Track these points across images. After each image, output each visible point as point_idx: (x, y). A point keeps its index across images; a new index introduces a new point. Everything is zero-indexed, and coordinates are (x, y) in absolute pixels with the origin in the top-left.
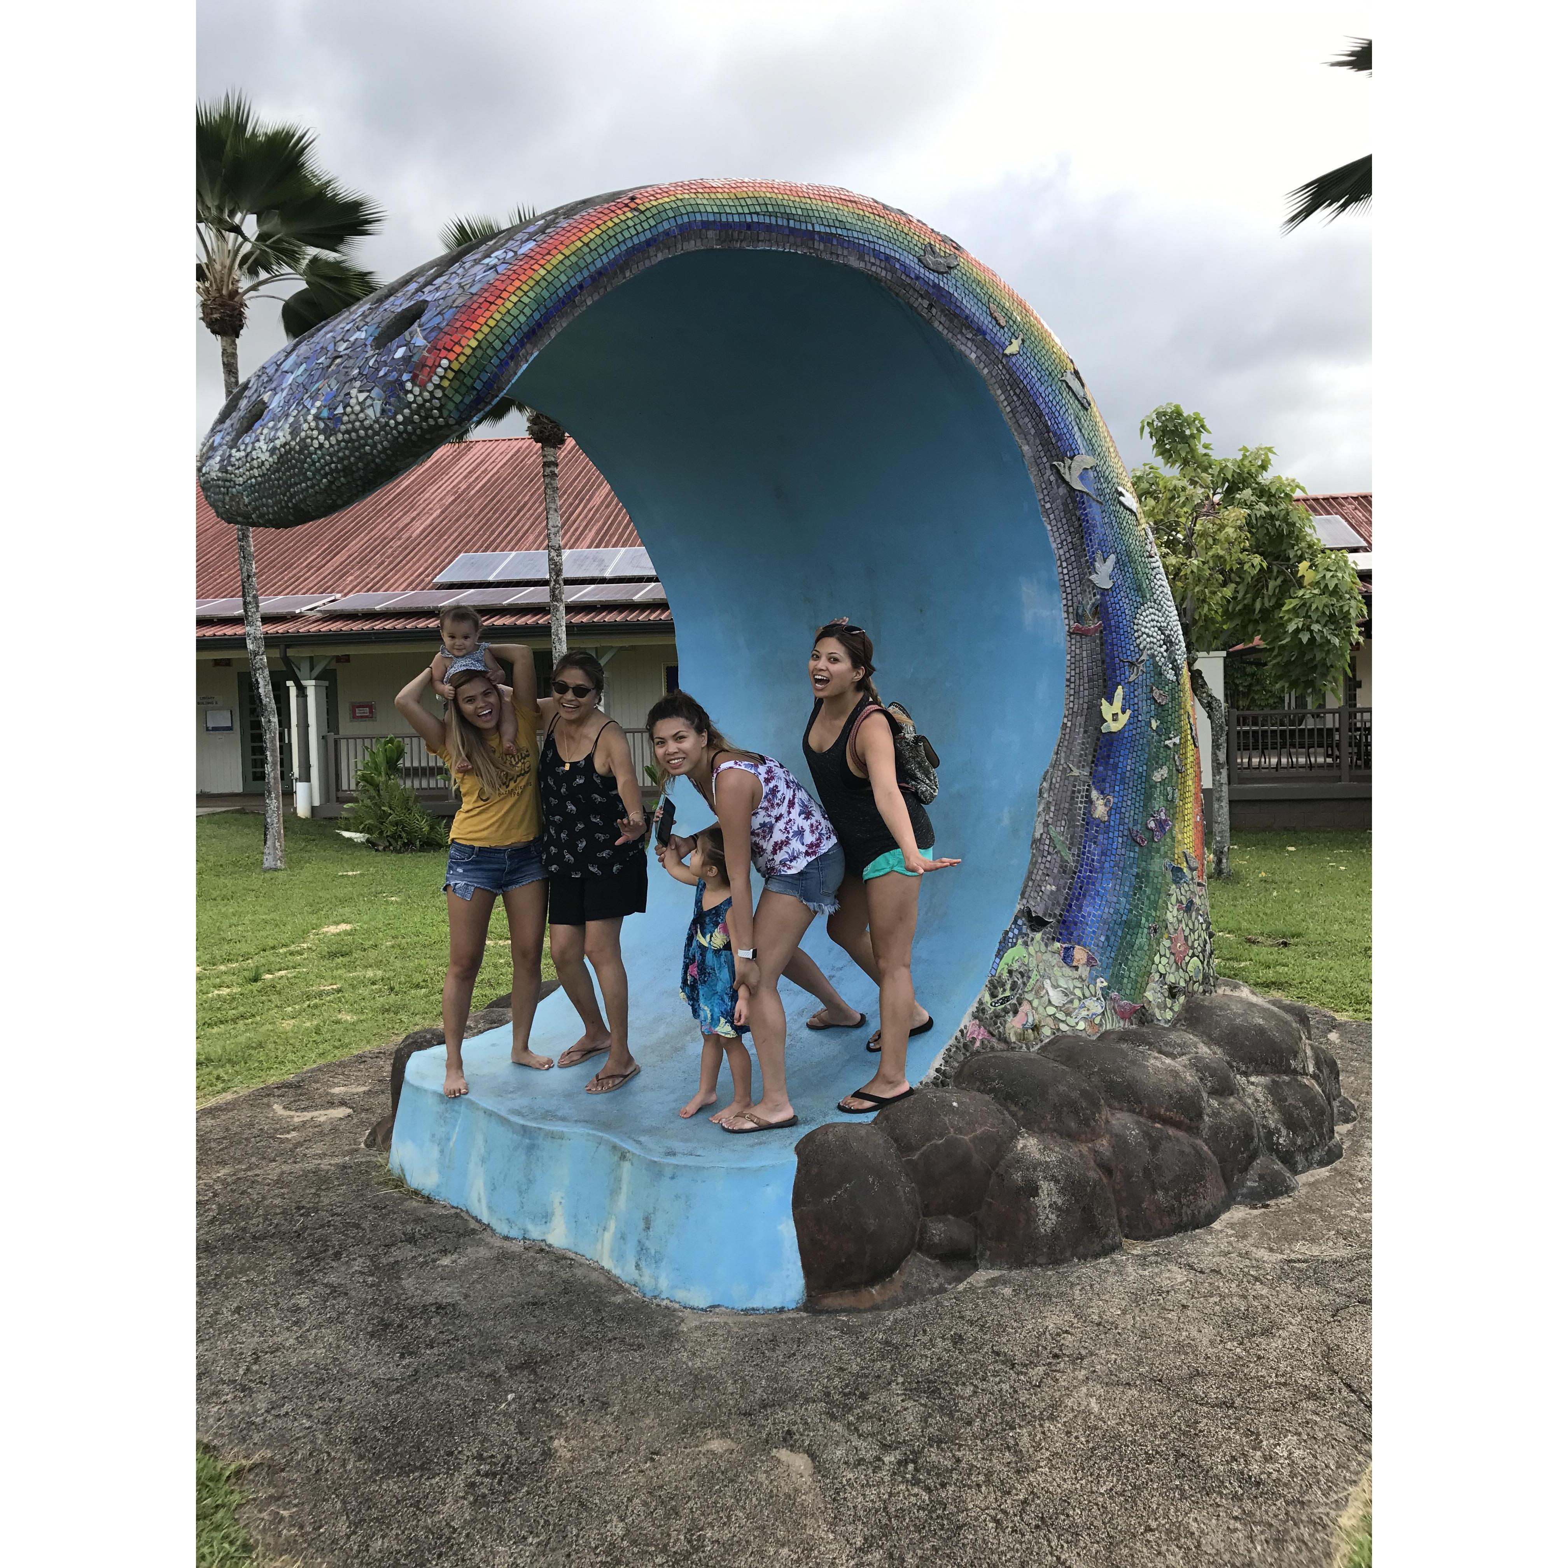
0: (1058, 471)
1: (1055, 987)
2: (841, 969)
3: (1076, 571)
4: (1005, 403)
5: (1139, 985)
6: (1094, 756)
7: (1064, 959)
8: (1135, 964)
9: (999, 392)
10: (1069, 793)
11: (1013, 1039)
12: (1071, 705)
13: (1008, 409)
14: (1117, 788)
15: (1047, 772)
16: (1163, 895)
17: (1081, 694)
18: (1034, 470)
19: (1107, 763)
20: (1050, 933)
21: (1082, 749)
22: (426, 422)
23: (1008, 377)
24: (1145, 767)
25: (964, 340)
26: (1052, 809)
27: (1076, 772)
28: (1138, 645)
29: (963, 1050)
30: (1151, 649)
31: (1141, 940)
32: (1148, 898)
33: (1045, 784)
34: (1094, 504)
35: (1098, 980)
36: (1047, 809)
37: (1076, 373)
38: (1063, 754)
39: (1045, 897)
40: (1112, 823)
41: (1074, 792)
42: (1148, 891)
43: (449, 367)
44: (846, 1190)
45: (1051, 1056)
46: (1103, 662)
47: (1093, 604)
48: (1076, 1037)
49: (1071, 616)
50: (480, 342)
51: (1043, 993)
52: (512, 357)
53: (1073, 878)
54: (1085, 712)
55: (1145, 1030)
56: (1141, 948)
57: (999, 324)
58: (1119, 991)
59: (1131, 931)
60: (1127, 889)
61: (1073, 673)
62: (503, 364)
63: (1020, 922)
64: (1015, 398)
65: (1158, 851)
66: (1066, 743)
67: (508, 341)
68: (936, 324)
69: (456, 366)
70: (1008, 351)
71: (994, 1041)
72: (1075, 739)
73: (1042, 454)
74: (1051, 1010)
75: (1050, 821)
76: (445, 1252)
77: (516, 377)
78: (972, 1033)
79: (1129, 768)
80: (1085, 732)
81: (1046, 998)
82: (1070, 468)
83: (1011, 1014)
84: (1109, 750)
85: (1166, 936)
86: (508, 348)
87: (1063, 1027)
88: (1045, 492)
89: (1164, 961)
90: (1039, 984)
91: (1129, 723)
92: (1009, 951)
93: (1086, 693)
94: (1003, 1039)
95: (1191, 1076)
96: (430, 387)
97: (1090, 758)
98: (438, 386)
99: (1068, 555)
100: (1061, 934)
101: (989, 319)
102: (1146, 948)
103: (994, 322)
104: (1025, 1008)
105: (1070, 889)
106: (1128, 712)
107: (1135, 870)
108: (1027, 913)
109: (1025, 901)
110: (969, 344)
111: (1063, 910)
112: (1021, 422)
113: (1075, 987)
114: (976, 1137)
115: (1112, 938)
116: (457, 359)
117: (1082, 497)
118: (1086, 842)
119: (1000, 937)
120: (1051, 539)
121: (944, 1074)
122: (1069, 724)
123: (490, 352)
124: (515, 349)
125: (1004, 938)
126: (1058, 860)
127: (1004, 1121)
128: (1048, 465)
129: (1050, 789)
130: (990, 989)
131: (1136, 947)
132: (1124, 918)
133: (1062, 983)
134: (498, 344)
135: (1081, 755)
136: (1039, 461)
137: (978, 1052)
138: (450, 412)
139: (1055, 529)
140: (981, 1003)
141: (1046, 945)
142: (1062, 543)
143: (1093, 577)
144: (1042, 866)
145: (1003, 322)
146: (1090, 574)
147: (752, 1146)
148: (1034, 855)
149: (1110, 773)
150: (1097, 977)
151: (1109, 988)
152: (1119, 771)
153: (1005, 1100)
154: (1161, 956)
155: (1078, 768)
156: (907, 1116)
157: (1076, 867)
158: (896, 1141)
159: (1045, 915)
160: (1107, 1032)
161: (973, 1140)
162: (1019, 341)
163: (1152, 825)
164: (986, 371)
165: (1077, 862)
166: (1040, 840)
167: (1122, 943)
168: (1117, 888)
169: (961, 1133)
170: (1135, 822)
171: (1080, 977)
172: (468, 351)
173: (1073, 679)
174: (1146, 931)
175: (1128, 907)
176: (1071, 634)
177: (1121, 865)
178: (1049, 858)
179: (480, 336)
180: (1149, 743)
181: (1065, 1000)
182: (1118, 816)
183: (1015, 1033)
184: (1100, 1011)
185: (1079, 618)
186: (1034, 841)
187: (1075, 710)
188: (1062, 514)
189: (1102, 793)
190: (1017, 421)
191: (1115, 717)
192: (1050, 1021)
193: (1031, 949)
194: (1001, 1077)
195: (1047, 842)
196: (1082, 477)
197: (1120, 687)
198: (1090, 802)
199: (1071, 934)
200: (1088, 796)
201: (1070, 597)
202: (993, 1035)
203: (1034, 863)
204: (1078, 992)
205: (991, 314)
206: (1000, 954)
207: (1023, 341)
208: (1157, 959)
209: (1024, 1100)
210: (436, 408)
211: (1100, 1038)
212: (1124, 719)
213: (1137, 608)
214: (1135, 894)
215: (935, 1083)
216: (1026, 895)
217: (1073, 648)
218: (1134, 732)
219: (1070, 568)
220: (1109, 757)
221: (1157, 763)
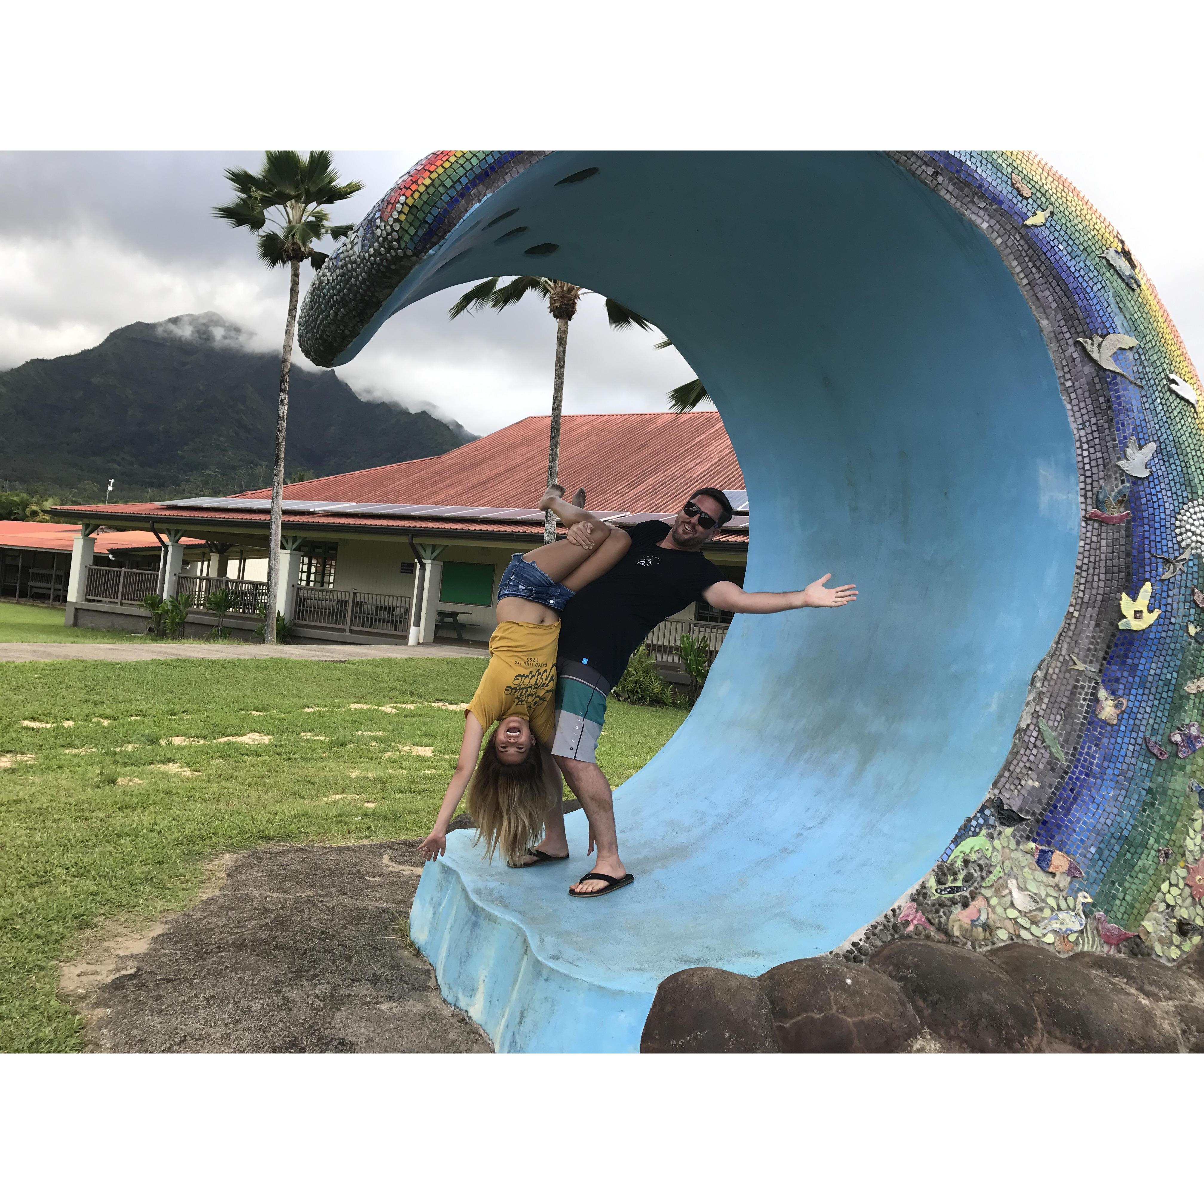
0: (1084, 349)
1: (1022, 889)
2: (810, 829)
3: (1099, 455)
4: (1022, 275)
5: (1135, 911)
6: (1107, 653)
7: (1039, 862)
8: (1134, 887)
9: (1015, 263)
10: (1069, 687)
11: (957, 933)
12: (1081, 594)
13: (1025, 281)
14: (1134, 692)
15: (1043, 661)
16: (1183, 818)
17: (1095, 585)
18: (1054, 346)
19: (1124, 663)
20: (1024, 830)
21: (1092, 643)
22: (389, 253)
23: (1026, 247)
24: (1175, 675)
25: (975, 209)
26: (1046, 700)
27: (1080, 666)
28: (1179, 543)
29: (891, 931)
30: (1197, 548)
31: (1146, 861)
32: (1162, 818)
33: (1039, 673)
34: (1131, 387)
35: (1080, 894)
36: (1039, 699)
37: (1126, 254)
38: (1065, 645)
39: (1024, 792)
40: (1123, 728)
41: (1076, 687)
42: (1163, 810)
43: (405, 203)
44: (695, 1038)
45: (998, 961)
46: (1128, 554)
47: (1119, 492)
48: (1040, 949)
49: (1089, 501)
50: (433, 181)
51: (1005, 892)
52: (462, 196)
53: (1063, 778)
54: (1098, 604)
55: (1134, 962)
56: (1144, 870)
57: (1022, 195)
58: (1107, 912)
59: (1132, 850)
60: (1133, 802)
61: (1086, 561)
62: (454, 201)
63: (987, 812)
64: (1034, 270)
65: (1182, 768)
66: (1070, 634)
67: (459, 180)
68: (943, 193)
69: (410, 202)
70: (1028, 222)
71: (932, 931)
72: (1082, 631)
73: (1065, 329)
74: (1012, 913)
75: (1041, 713)
76: (390, 998)
77: (468, 214)
78: (908, 916)
79: (1152, 672)
80: (1097, 625)
81: (1008, 898)
82: (1099, 346)
83: (959, 906)
84: (1127, 649)
85: (1182, 864)
86: (459, 187)
87: (1025, 934)
88: (1066, 369)
89: (1175, 891)
90: (1001, 881)
91: (1157, 623)
92: (969, 840)
93: (1102, 584)
94: (943, 929)
95: (1171, 1025)
96: (391, 221)
97: (1101, 654)
98: (397, 220)
99: (1090, 437)
100: (1038, 834)
101: (1010, 189)
102: (1151, 872)
103: (1015, 193)
104: (978, 903)
105: (1056, 788)
106: (1157, 613)
107: (1147, 784)
108: (997, 805)
109: (996, 792)
110: (981, 213)
111: (1045, 809)
112: (1039, 295)
113: (1048, 895)
114: (862, 1022)
115: (1106, 852)
116: (412, 195)
117: (1114, 378)
118: (1084, 742)
119: (961, 823)
120: (1071, 419)
121: (860, 950)
122: (1076, 614)
123: (442, 190)
124: (466, 188)
125: (965, 825)
126: (1047, 755)
127: (903, 1015)
128: (1071, 342)
129: (1045, 678)
130: (937, 875)
131: (1137, 868)
132: (1126, 833)
133: (1033, 887)
134: (449, 183)
135: (1089, 650)
136: (1060, 336)
137: (909, 937)
138: (407, 243)
139: (1076, 408)
140: (923, 886)
141: (1018, 843)
142: (1084, 423)
143: (1122, 463)
144: (1025, 759)
145: (1026, 193)
146: (1119, 459)
147: (628, 970)
148: (1015, 745)
149: (1126, 674)
150: (1079, 890)
151: (1094, 905)
152: (1139, 673)
153: (914, 992)
154: (1171, 885)
155: (1084, 662)
156: (791, 981)
157: (1069, 767)
158: (772, 1003)
159: (1021, 810)
160: (1082, 954)
161: (856, 1024)
162: (1047, 214)
163: (1177, 738)
164: (999, 241)
165: (1071, 761)
166: (1025, 731)
167: (1118, 860)
168: (1121, 799)
169: (844, 1013)
170: (1154, 732)
171: (1057, 886)
172: (422, 189)
173: (1085, 567)
174: (1153, 853)
175: (1132, 821)
176: (1090, 519)
177: (1130, 774)
178: (1034, 751)
179: (434, 176)
180: (1183, 650)
181: (1033, 906)
182: (1131, 722)
183: (961, 927)
184: (1077, 927)
185: (1098, 504)
186: (1019, 731)
187: (1086, 599)
188: (1087, 394)
189: (1113, 693)
190: (1035, 294)
191: (1138, 615)
192: (1010, 925)
193: (997, 843)
194: (916, 966)
195: (1035, 734)
196: (1115, 356)
197: (1148, 585)
198: (1096, 700)
199: (1053, 837)
200: (1094, 695)
201: (1089, 481)
202: (932, 924)
203: (1014, 754)
204: (1052, 902)
205: (1013, 185)
206: (957, 841)
207: (1052, 214)
208: (1165, 887)
209: (936, 997)
210: (396, 240)
211: (1071, 958)
212: (1149, 619)
213: (1183, 503)
214: (1144, 810)
215: (848, 955)
216: (1000, 785)
217: (1089, 535)
218: (1164, 634)
219: (1092, 450)
220: (1126, 656)
221: (1192, 672)
